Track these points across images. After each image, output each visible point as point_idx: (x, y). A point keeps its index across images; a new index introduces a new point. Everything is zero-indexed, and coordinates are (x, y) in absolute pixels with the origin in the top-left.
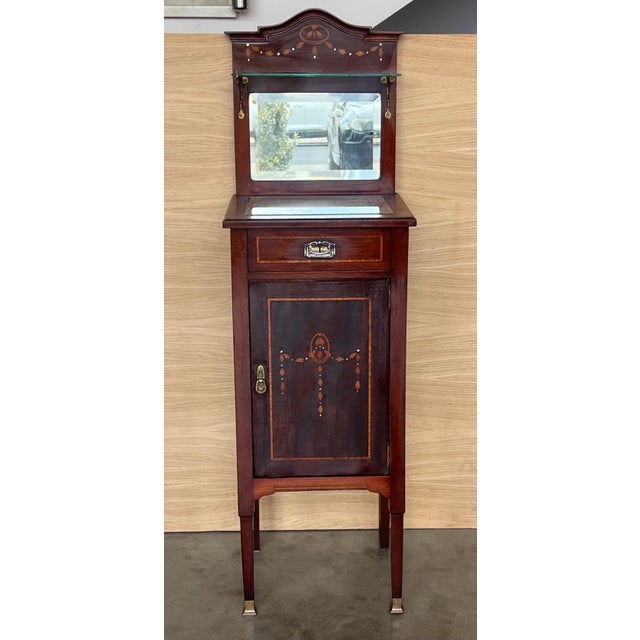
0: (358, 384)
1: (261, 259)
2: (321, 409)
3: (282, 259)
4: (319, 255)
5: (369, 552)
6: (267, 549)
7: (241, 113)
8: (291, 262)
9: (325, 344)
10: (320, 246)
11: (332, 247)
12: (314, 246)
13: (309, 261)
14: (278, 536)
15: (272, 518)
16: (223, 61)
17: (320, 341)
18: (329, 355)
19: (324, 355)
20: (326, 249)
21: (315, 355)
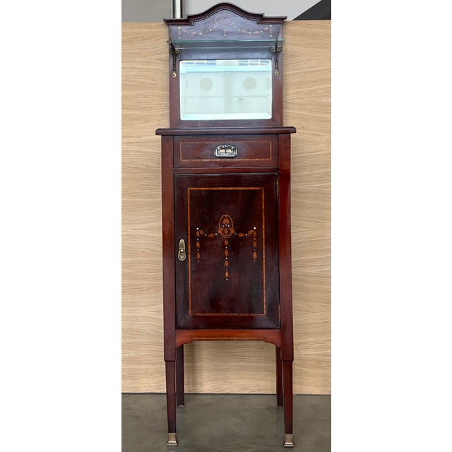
0: (255, 255)
1: (183, 159)
2: (227, 274)
3: (198, 158)
4: (225, 155)
5: (269, 408)
6: (189, 404)
7: (174, 74)
8: (205, 160)
9: (230, 224)
10: (225, 148)
11: (234, 149)
12: (221, 148)
13: (218, 160)
14: (199, 397)
15: (194, 383)
16: (163, 40)
17: (226, 221)
18: (233, 231)
19: (229, 231)
20: (230, 151)
21: (223, 232)
